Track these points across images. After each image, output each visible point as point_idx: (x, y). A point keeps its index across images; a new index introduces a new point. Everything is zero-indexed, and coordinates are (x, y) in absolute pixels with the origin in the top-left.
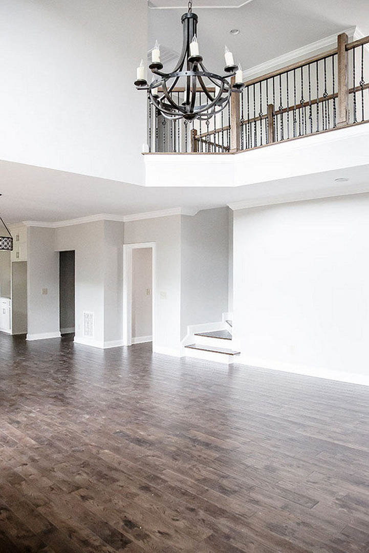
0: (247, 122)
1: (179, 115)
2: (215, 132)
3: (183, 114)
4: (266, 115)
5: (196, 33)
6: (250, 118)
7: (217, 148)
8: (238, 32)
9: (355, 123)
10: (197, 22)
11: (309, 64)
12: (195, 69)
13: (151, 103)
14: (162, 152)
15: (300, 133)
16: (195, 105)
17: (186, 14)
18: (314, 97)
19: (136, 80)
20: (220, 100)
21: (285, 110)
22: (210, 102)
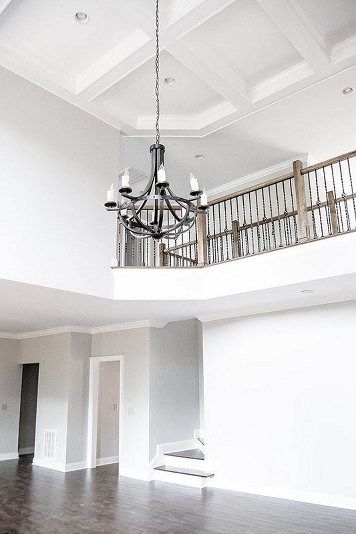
0: (214, 237)
1: (148, 234)
2: (183, 246)
3: (151, 233)
4: (231, 230)
5: (163, 160)
6: (216, 233)
7: (185, 261)
8: (202, 157)
9: (316, 239)
10: (164, 151)
11: (269, 186)
12: (163, 193)
13: (120, 222)
14: (131, 266)
15: (264, 247)
16: (163, 225)
17: (154, 145)
18: (275, 215)
19: (107, 202)
20: (187, 220)
21: (249, 226)
22: (177, 222)
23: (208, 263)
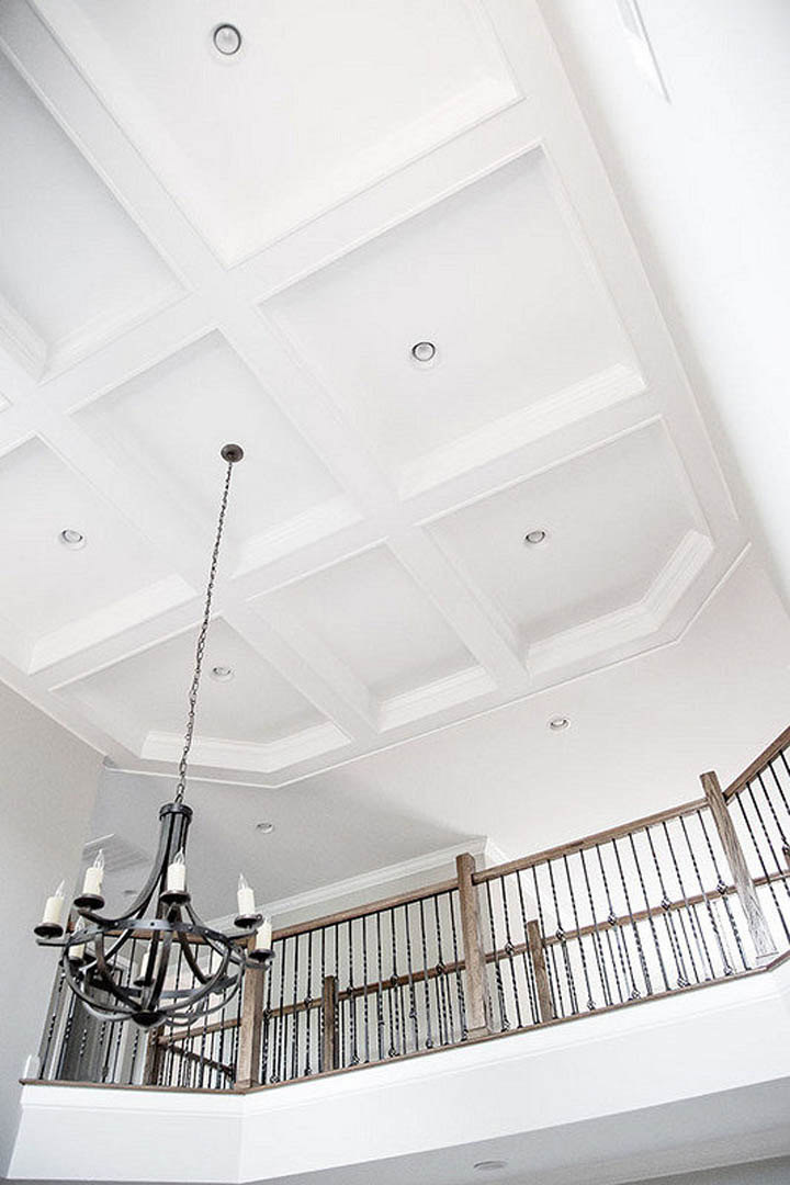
0: (279, 1013)
1: (125, 1012)
2: (205, 1031)
3: (131, 1010)
4: (319, 1000)
5: (184, 846)
6: (284, 1005)
7: (207, 1069)
8: (270, 829)
9: (505, 1032)
10: (189, 821)
11: (406, 904)
12: (174, 918)
13: (64, 975)
14: (73, 1080)
15: (392, 1044)
16: (164, 988)
17: (171, 805)
18: (418, 968)
19: (40, 925)
20: (221, 982)
21: (360, 992)
22: (198, 984)
23: (260, 1081)
